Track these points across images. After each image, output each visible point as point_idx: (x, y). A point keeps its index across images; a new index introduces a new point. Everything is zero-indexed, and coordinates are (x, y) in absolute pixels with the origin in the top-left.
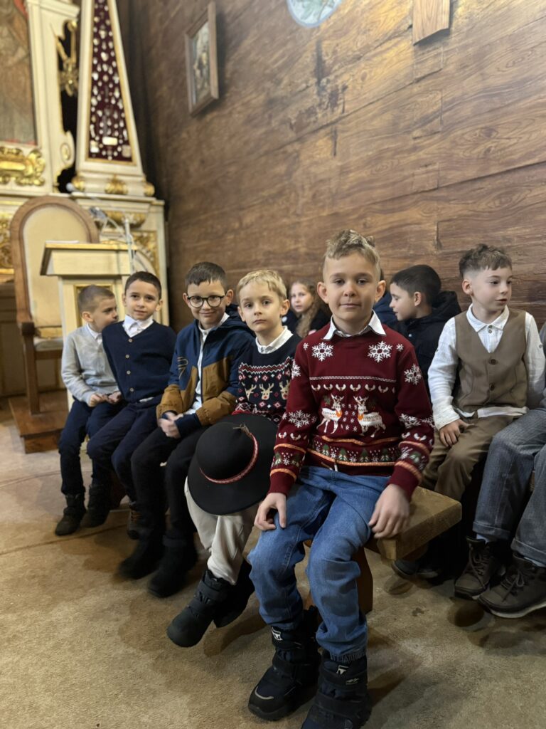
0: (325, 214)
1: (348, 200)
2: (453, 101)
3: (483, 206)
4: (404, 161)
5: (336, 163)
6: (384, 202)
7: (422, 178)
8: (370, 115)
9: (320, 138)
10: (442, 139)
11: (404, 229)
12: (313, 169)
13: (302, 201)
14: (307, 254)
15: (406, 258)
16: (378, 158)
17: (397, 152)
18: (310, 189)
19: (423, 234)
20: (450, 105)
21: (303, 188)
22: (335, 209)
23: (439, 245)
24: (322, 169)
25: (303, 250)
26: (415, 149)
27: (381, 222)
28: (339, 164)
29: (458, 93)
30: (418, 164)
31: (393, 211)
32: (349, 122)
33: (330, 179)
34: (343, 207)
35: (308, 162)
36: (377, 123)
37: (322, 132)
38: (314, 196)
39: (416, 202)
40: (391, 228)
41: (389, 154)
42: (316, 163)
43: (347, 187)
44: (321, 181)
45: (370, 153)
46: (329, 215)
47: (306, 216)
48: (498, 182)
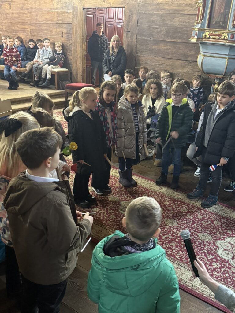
0: (9, 22)
1: (14, 20)
2: (31, 7)
3: (37, 28)
4: (24, 16)
5: (11, 11)
6: (21, 23)
7: (28, 20)
8: (17, 3)
9: (7, 4)
10: (30, 14)
11: (25, 29)
12: (6, 10)
13: (3, 17)
14: (5, 30)
15: (26, 35)
16: (19, 13)
17: (23, 13)
18: (5, 15)
19: (28, 31)
20: (31, 8)
21: (3, 14)
22: (11, 21)
23: (31, 34)
24: (7, 11)
25: (4, 29)
26: (26, 14)
27: (21, 27)
28: (12, 11)
29: (32, 6)
30: (26, 17)
31: (23, 25)
32: (13, 3)
33: (10, 14)
34: (13, 21)
35: (4, 8)
36: (19, 6)
37: (7, 2)
38: (6, 17)
39: (27, 25)
40: (23, 29)
41: (21, 13)
42: (6, 9)
43: (13, 17)
44: (8, 14)
45: (18, 11)
46: (10, 22)
47: (4, 21)
48: (38, 24)
